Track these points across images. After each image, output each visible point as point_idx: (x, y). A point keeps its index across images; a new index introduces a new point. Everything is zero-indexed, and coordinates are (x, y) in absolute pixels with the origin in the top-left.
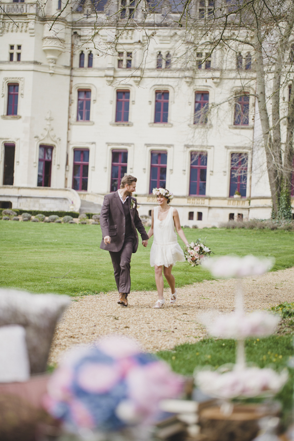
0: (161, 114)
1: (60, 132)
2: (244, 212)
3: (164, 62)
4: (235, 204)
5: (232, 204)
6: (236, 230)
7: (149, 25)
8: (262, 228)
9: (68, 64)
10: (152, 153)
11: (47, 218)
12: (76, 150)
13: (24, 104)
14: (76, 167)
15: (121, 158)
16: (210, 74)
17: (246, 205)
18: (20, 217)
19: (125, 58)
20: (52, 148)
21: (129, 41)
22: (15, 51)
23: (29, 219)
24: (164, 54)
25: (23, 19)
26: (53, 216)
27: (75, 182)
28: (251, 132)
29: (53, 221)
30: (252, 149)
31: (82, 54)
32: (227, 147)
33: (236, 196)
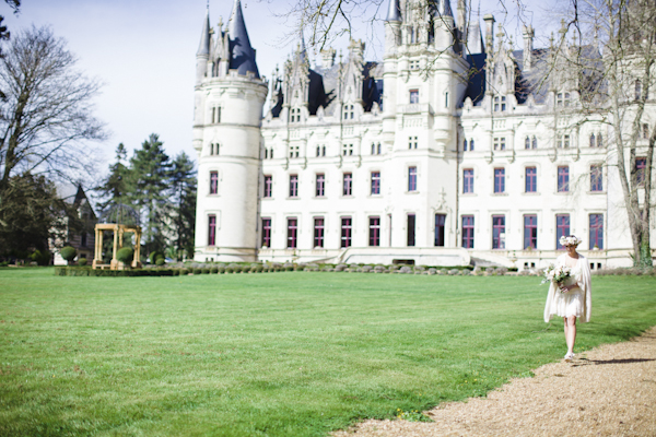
0: (531, 185)
1: (451, 203)
2: (602, 262)
3: (531, 143)
4: (595, 255)
5: (592, 255)
6: (607, 277)
7: (518, 115)
8: (629, 274)
9: (455, 149)
10: (525, 216)
11: (449, 272)
12: (463, 218)
13: (421, 183)
14: (464, 231)
15: (500, 221)
16: (568, 152)
17: (604, 255)
18: (428, 272)
19: (499, 142)
20: (445, 216)
21: (502, 129)
22: (413, 141)
23: (436, 273)
24: (531, 137)
25: (419, 117)
26: (454, 270)
27: (463, 242)
28: (604, 196)
29: (456, 273)
30: (606, 210)
31: (465, 142)
32: (586, 210)
33: (595, 249)
